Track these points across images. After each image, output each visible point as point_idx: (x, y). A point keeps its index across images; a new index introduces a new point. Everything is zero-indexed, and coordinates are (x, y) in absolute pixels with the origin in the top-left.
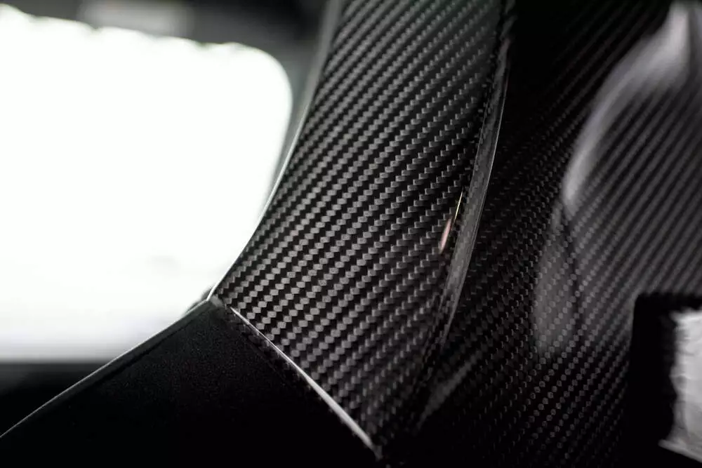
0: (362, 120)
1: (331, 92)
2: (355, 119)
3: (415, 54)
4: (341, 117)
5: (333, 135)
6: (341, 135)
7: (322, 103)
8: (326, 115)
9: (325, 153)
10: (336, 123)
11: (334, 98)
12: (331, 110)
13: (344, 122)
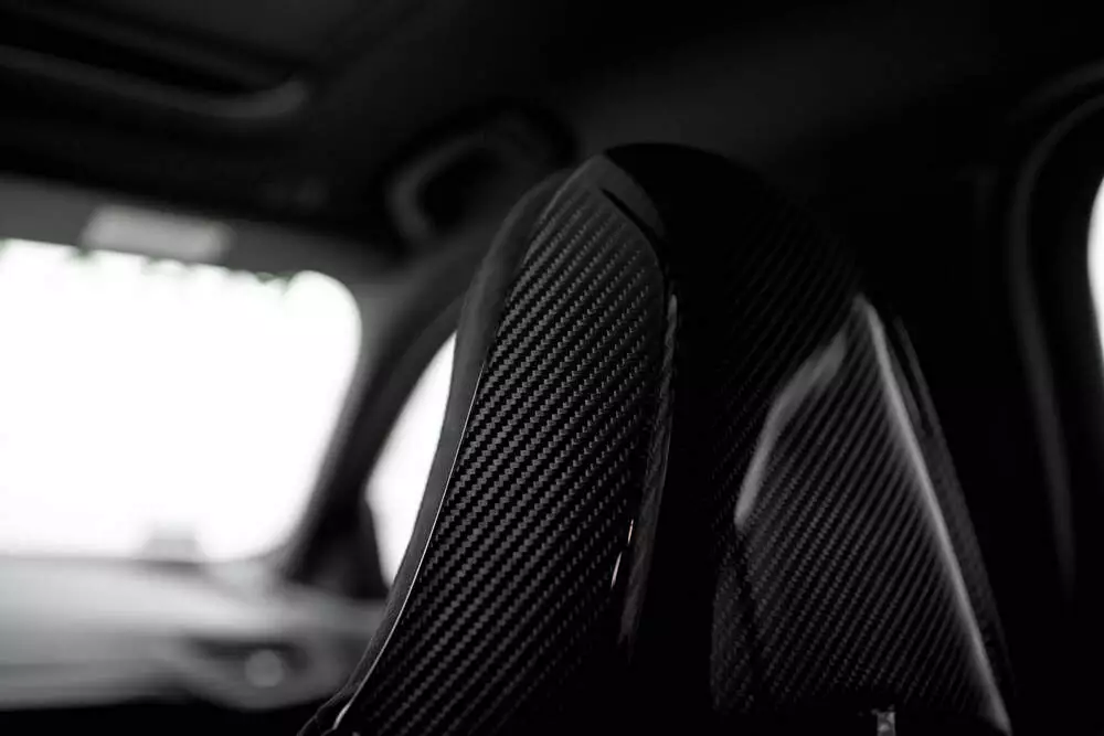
0: (504, 523)
1: (469, 485)
2: (497, 520)
3: (561, 446)
4: (480, 517)
5: (472, 538)
6: (481, 540)
7: (458, 498)
8: (463, 513)
9: (464, 559)
10: (475, 524)
11: (472, 493)
12: (469, 508)
13: (484, 524)
